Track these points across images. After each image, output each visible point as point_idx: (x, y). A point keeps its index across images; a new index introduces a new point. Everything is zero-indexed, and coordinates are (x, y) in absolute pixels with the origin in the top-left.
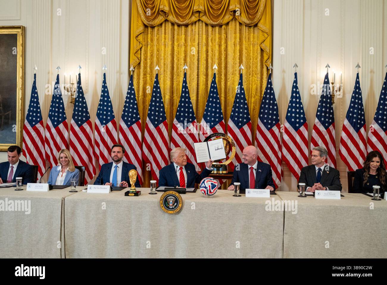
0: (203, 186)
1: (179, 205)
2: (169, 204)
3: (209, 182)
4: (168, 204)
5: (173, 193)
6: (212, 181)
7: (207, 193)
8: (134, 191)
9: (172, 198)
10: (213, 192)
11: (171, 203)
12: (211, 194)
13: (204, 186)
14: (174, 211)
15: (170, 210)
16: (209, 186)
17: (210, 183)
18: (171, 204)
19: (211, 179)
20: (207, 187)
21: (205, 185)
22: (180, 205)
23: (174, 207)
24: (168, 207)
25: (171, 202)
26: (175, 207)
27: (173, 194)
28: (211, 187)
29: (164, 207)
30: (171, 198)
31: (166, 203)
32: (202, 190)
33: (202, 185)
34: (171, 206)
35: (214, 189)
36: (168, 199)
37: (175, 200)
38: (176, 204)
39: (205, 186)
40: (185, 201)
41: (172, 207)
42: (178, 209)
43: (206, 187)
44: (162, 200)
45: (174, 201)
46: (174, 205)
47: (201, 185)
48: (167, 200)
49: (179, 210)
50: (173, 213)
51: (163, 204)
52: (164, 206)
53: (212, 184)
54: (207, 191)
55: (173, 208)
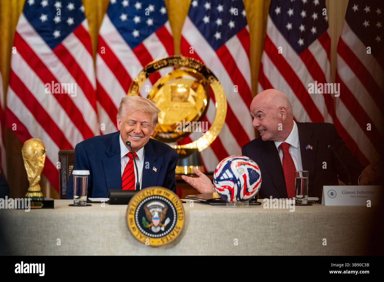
0: (226, 177)
1: (176, 222)
2: (150, 222)
3: (242, 166)
4: (147, 220)
5: (160, 192)
6: (249, 164)
7: (238, 195)
8: (38, 197)
9: (159, 207)
10: (252, 192)
11: (156, 218)
12: (246, 197)
13: (231, 176)
14: (165, 240)
15: (154, 237)
16: (245, 176)
17: (245, 170)
18: (156, 222)
19: (246, 160)
20: (239, 180)
21: (232, 173)
22: (180, 224)
23: (163, 229)
24: (149, 230)
25: (156, 215)
26: (167, 228)
27: (162, 194)
28: (248, 179)
29: (137, 230)
30: (155, 207)
31: (144, 219)
32: (225, 187)
33: (224, 175)
34: (156, 227)
35: (255, 184)
36: (149, 209)
37: (166, 210)
38: (167, 221)
39: (234, 176)
40: (190, 212)
41: (158, 229)
42: (175, 233)
43: (235, 180)
44: (133, 212)
45: (165, 213)
46: (163, 222)
47: (221, 175)
48: (146, 210)
49: (176, 235)
50: (161, 243)
51: (136, 222)
52: (138, 227)
53: (249, 170)
54: (239, 188)
55: (161, 232)
